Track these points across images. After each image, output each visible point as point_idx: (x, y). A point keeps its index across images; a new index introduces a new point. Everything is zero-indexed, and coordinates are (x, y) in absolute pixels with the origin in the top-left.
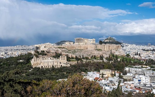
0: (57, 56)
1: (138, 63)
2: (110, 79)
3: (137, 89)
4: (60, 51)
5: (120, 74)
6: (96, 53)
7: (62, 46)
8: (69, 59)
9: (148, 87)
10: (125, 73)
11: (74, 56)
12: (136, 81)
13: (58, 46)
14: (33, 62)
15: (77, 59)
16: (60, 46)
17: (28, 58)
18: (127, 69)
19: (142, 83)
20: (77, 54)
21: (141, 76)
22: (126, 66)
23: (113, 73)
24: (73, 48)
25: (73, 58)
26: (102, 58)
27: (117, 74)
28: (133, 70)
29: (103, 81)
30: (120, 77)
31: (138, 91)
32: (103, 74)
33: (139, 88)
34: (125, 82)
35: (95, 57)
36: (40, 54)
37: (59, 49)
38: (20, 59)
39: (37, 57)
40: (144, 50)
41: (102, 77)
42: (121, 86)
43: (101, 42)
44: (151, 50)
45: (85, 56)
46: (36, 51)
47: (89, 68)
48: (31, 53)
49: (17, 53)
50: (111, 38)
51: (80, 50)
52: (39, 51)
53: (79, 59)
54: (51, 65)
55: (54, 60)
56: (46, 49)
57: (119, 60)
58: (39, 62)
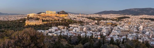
0: (38, 19)
1: (75, 22)
2: (62, 30)
3: (74, 34)
4: (39, 17)
5: (67, 28)
6: (56, 18)
7: (40, 15)
8: (43, 21)
9: (79, 33)
10: (69, 27)
11: (46, 19)
12: (74, 30)
14: (26, 22)
15: (47, 21)
16: (39, 15)
17: (24, 20)
18: (70, 25)
19: (77, 31)
20: (47, 18)
21: (76, 28)
22: (70, 24)
23: (64, 27)
24: (45, 16)
25: (45, 20)
26: (59, 20)
27: (66, 28)
28: (73, 25)
29: (59, 31)
30: (67, 29)
31: (74, 35)
32: (59, 28)
34: (69, 31)
35: (55, 20)
36: (30, 19)
38: (21, 21)
39: (28, 20)
40: (78, 17)
41: (59, 29)
42: (67, 33)
43: (58, 13)
44: (81, 17)
45: (51, 19)
46: (28, 17)
47: (52, 25)
48: (25, 18)
49: (19, 18)
50: (63, 11)
51: (49, 17)
52: (29, 17)
53: (48, 21)
54: (35, 23)
55: (36, 21)
56: (32, 16)
57: (67, 21)
58: (29, 22)
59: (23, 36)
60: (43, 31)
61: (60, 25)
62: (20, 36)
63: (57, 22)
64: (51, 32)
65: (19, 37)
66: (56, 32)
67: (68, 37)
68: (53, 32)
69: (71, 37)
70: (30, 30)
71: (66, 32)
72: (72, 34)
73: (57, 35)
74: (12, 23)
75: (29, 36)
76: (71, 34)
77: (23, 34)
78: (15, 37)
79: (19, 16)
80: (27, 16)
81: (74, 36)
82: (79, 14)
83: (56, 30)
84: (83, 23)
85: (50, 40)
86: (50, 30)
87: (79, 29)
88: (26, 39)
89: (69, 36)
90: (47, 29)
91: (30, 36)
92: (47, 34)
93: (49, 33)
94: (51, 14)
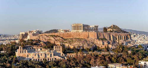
4: (53, 40)
7: (56, 34)
11: (72, 47)
14: (18, 54)
16: (53, 34)
24: (70, 36)
36: (28, 44)
37: (52, 38)
38: (2, 50)
45: (86, 47)
46: (22, 40)
47: (92, 62)
48: (15, 43)
51: (79, 40)
52: (26, 40)
54: (42, 57)
55: (47, 51)
56: (35, 38)
57: (130, 52)
58: (27, 54)
63: (103, 53)
80: (21, 38)
94: (86, 33)
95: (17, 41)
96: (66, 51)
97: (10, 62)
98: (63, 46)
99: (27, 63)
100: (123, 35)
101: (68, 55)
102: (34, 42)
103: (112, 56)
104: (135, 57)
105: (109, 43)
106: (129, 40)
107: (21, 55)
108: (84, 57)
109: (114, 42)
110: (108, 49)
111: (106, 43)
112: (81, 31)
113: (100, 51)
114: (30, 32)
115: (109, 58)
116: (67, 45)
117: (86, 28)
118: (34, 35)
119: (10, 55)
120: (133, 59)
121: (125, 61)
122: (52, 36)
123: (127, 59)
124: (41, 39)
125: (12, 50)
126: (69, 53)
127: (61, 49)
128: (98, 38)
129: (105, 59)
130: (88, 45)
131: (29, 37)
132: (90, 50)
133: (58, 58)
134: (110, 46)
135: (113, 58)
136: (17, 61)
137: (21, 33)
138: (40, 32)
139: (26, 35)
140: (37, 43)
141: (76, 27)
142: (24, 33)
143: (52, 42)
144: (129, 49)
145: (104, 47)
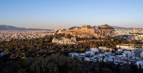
0: (69, 37)
2: (106, 53)
3: (125, 61)
4: (71, 34)
5: (113, 50)
6: (96, 35)
7: (73, 31)
9: (133, 59)
10: (117, 49)
11: (81, 37)
12: (124, 55)
13: (70, 31)
14: (53, 41)
16: (71, 30)
18: (118, 46)
19: (129, 57)
21: (128, 52)
22: (117, 44)
24: (80, 31)
27: (111, 50)
28: (123, 47)
29: (101, 54)
31: (125, 62)
33: (127, 60)
34: (117, 56)
35: (94, 38)
36: (59, 36)
37: (71, 33)
38: (45, 39)
39: (56, 38)
40: (131, 33)
41: (100, 52)
42: (113, 59)
43: (99, 28)
44: (135, 33)
45: (88, 37)
46: (56, 34)
47: (91, 45)
48: (52, 35)
49: (43, 35)
50: (106, 25)
51: (85, 33)
52: (58, 33)
53: (84, 39)
54: (65, 43)
55: (68, 40)
56: (62, 32)
57: (112, 40)
58: (58, 41)
59: (48, 66)
60: (77, 54)
61: (102, 46)
62: (43, 66)
63: (97, 40)
64: (88, 56)
65: (41, 68)
66: (96, 56)
67: (114, 64)
68: (92, 56)
69: (119, 65)
70: (57, 57)
71: (111, 57)
72: (121, 60)
73: (98, 60)
74: (32, 43)
75: (56, 67)
76: (119, 61)
77: (48, 64)
78: (35, 68)
79: (43, 31)
80: (55, 32)
81: (125, 64)
82: (132, 29)
83: (96, 53)
84: (141, 44)
85: (88, 69)
86: (87, 53)
87: (133, 54)
88: (51, 70)
89: (117, 64)
90: (83, 52)
91: (57, 65)
92: (83, 58)
93: (86, 57)
94: (89, 30)
95: (53, 34)
96: (78, 39)
97: (49, 46)
98: (76, 37)
99: (57, 46)
100: (109, 30)
101: (79, 41)
102: (62, 35)
103: (102, 42)
104: (115, 43)
105: (101, 35)
106: (113, 33)
107: (55, 42)
108: (87, 43)
109: (104, 34)
110: (100, 38)
111: (99, 35)
112: (86, 29)
113: (96, 39)
114: (60, 29)
115: (100, 43)
116: (79, 36)
117: (89, 27)
118: (62, 31)
119: (49, 41)
120: (113, 44)
121: (109, 45)
122: (71, 31)
123: (110, 44)
124: (65, 33)
125: (50, 39)
126: (80, 40)
127: (75, 38)
128: (95, 32)
129: (98, 44)
130: (90, 36)
131: (59, 32)
132: (91, 39)
133: (73, 43)
134: (102, 37)
135: (102, 44)
136: (52, 45)
137: (55, 30)
138: (65, 30)
139: (58, 31)
140: (63, 35)
141: (84, 27)
142: (57, 30)
143: (71, 35)
144: (112, 38)
145: (98, 37)
